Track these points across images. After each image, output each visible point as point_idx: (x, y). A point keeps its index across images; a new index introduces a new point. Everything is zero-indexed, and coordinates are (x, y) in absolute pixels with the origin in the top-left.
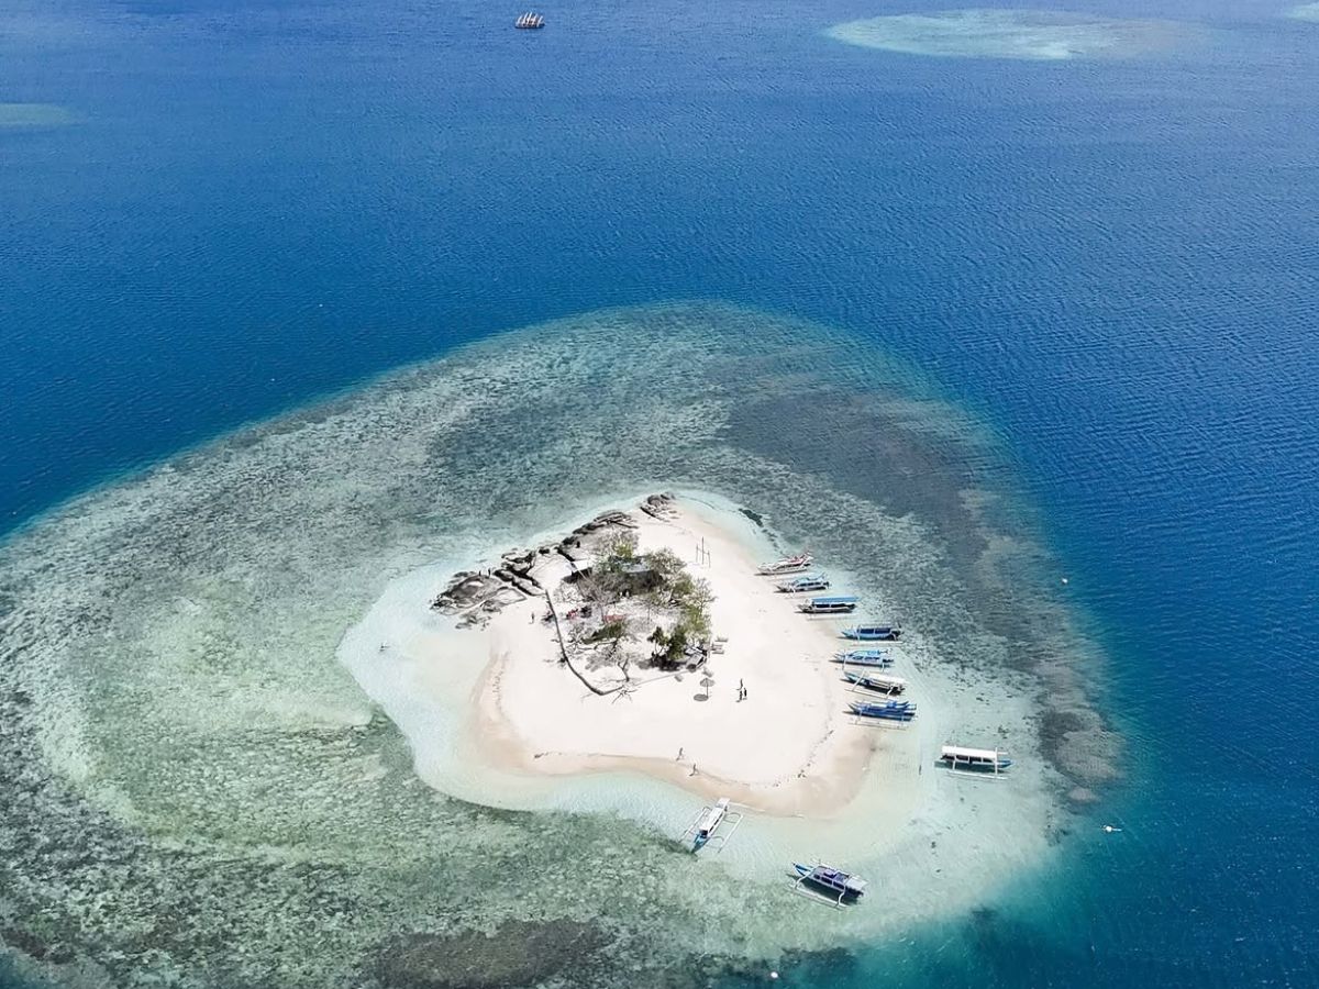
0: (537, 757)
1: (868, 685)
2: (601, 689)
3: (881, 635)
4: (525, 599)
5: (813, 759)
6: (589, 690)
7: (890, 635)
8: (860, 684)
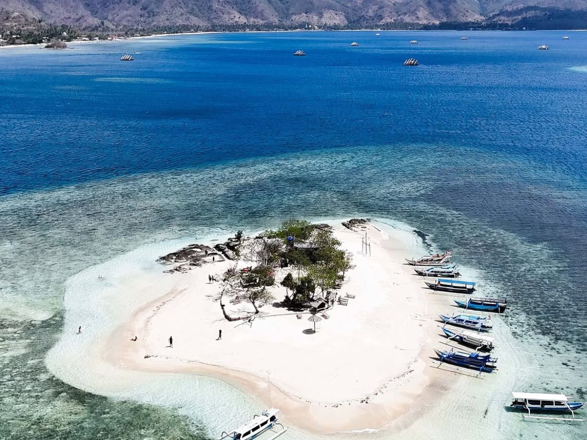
0: (146, 357)
1: (461, 341)
2: (232, 317)
3: (489, 308)
4: (223, 260)
5: (383, 390)
6: (224, 316)
7: (497, 309)
8: (453, 339)
